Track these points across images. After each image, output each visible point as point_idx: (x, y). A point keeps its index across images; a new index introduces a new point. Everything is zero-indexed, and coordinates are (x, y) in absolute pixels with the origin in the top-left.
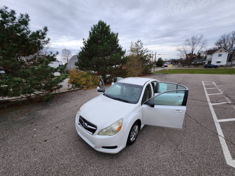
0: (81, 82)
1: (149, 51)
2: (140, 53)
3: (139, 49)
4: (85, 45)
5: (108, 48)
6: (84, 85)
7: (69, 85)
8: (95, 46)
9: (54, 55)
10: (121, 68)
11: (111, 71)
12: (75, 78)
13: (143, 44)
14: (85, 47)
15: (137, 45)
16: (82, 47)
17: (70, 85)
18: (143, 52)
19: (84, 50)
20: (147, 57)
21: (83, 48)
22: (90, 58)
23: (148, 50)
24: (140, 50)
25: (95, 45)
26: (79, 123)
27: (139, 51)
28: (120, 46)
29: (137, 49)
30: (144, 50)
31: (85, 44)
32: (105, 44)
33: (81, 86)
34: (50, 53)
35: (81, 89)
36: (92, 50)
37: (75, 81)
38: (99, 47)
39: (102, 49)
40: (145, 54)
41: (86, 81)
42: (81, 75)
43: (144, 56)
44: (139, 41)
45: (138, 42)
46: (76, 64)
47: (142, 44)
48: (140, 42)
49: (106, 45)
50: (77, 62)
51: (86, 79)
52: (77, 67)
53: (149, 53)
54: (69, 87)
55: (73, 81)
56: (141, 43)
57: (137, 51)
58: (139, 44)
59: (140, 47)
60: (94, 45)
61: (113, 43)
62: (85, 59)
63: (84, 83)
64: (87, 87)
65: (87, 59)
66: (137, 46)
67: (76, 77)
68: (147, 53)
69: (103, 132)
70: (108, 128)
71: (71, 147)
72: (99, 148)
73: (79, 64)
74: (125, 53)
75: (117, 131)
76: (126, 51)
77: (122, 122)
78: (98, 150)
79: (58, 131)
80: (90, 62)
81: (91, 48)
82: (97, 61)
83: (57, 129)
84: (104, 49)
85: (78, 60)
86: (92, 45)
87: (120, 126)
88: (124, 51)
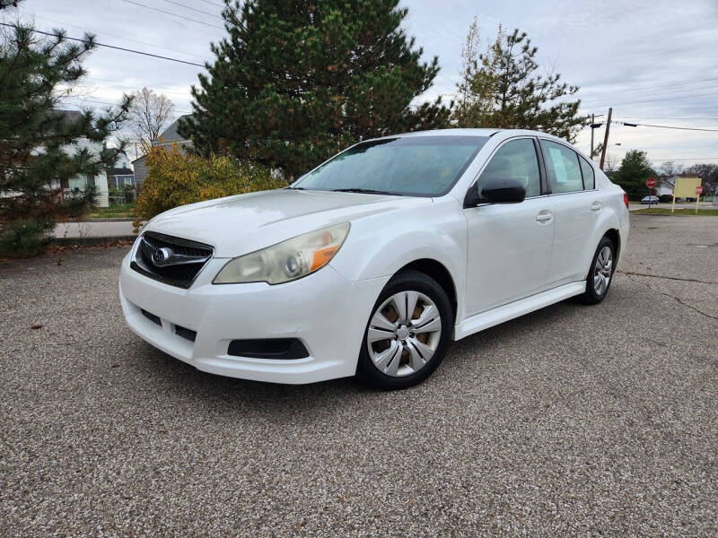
1: (567, 90)
2: (517, 100)
3: (515, 81)
4: (234, 32)
5: (344, 43)
8: (279, 31)
12: (170, 180)
13: (535, 50)
14: (230, 42)
15: (504, 58)
16: (217, 45)
18: (537, 93)
19: (227, 59)
20: (559, 120)
21: (221, 51)
23: (560, 82)
24: (520, 85)
25: (282, 23)
26: (134, 259)
27: (514, 92)
28: (408, 40)
29: (503, 76)
30: (542, 82)
31: (231, 26)
32: (331, 17)
36: (266, 53)
39: (315, 45)
40: (546, 106)
42: (203, 174)
43: (538, 113)
44: (519, 36)
45: (513, 40)
46: (185, 129)
47: (531, 49)
48: (524, 43)
49: (335, 21)
52: (189, 143)
53: (568, 99)
54: (137, 231)
55: (161, 195)
56: (526, 49)
57: (504, 90)
58: (517, 50)
59: (521, 67)
60: (276, 24)
61: (373, 18)
66: (503, 65)
67: (176, 178)
68: (558, 101)
69: (238, 273)
70: (267, 251)
71: (83, 381)
72: (213, 356)
73: (199, 128)
74: (433, 76)
75: (310, 267)
76: (439, 69)
77: (342, 237)
78: (212, 367)
79: (37, 335)
80: (252, 112)
81: (261, 41)
82: (285, 108)
83: (35, 332)
84: (325, 46)
85: (193, 104)
86: (262, 27)
87: (330, 246)
88: (429, 65)
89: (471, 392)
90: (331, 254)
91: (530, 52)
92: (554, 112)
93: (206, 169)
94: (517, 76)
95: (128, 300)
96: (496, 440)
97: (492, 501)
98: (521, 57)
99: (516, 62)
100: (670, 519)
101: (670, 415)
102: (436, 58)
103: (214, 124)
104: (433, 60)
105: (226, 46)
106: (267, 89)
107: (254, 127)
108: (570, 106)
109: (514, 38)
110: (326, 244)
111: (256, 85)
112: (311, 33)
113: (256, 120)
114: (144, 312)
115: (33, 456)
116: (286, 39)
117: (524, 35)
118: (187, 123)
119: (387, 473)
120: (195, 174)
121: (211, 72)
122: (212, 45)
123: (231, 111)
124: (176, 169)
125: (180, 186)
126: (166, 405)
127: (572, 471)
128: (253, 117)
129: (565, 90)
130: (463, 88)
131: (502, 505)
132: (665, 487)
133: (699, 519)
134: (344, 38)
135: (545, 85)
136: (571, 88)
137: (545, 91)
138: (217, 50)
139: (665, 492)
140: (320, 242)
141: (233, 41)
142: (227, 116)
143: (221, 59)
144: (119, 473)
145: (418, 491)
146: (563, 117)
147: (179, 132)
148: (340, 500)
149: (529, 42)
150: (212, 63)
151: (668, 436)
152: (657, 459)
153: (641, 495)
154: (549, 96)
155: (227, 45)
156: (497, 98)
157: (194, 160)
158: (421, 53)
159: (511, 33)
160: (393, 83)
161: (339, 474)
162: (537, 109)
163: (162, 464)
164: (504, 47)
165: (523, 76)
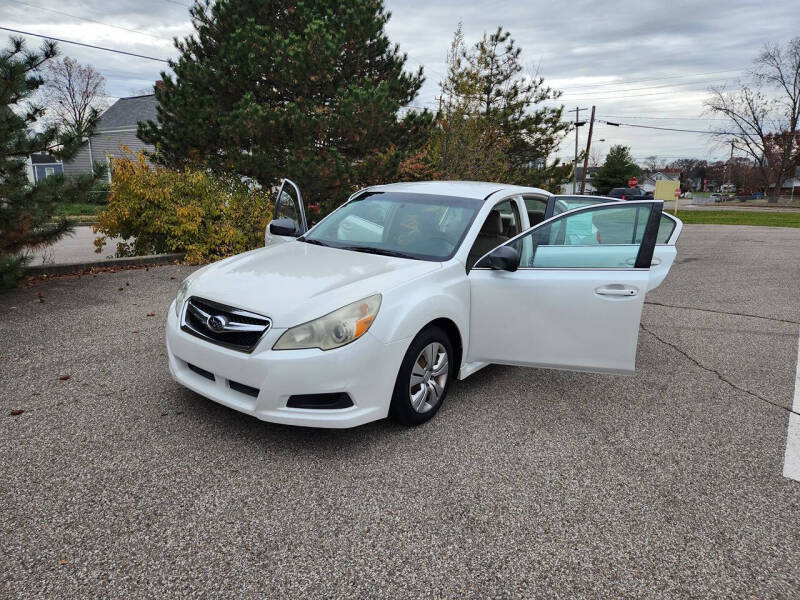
0: (174, 224)
1: (551, 94)
2: (501, 103)
3: (500, 82)
4: (203, 31)
5: (328, 53)
6: (192, 237)
7: (99, 243)
9: (32, 61)
10: (395, 165)
11: (340, 173)
12: (142, 197)
13: (519, 51)
14: (198, 40)
15: (488, 59)
16: (181, 40)
17: (108, 240)
18: (521, 97)
19: (193, 57)
20: (543, 126)
21: (185, 46)
22: (230, 98)
23: (544, 86)
24: (505, 87)
25: (259, 27)
26: (184, 323)
27: (499, 93)
28: (392, 47)
29: (487, 77)
30: (526, 84)
31: (200, 23)
32: (315, 27)
33: (175, 244)
34: (13, 49)
35: (170, 261)
36: (242, 58)
37: (139, 215)
38: (278, 43)
39: (297, 55)
40: (530, 111)
41: (200, 220)
42: (176, 189)
43: (523, 118)
44: (502, 35)
45: (497, 39)
46: (147, 134)
47: (514, 50)
48: (507, 43)
49: (319, 30)
50: (151, 123)
51: (200, 210)
52: (151, 149)
53: (551, 103)
54: (99, 251)
55: (131, 215)
56: (510, 49)
57: (488, 91)
58: (500, 50)
59: (505, 68)
61: (357, 27)
62: (202, 104)
63: (192, 227)
64: (204, 249)
65: (211, 105)
66: (487, 65)
67: (149, 194)
68: (540, 106)
69: (294, 340)
70: (318, 322)
71: (142, 430)
72: (274, 409)
73: (162, 132)
74: (418, 86)
75: (354, 334)
76: (424, 79)
77: (376, 309)
78: (271, 417)
79: (70, 387)
80: (229, 123)
81: (235, 44)
82: (265, 120)
83: (65, 382)
84: (307, 54)
85: (158, 108)
86: (239, 31)
87: (368, 316)
88: (415, 75)
89: (475, 423)
90: (368, 324)
91: (514, 53)
92: (538, 119)
93: (181, 185)
94: (501, 78)
95: (177, 358)
96: (496, 462)
97: (496, 507)
98: (505, 57)
99: (500, 63)
100: (613, 510)
101: (622, 435)
102: (421, 69)
103: (185, 133)
104: (418, 69)
105: (192, 44)
106: (246, 100)
107: (232, 138)
108: (553, 111)
109: (497, 37)
110: (364, 314)
111: (231, 91)
112: (292, 42)
113: (233, 131)
114: (192, 367)
115: (137, 499)
116: (264, 45)
117: (508, 35)
118: (148, 128)
119: (419, 492)
120: (168, 190)
121: (175, 70)
122: (176, 40)
123: (204, 119)
124: (147, 185)
125: (152, 203)
126: (226, 449)
127: (550, 482)
128: (230, 128)
129: (548, 94)
130: (445, 88)
131: (503, 508)
132: (612, 489)
133: (632, 509)
134: (328, 48)
135: (529, 89)
136: (555, 93)
137: (529, 94)
138: (182, 46)
139: (612, 492)
140: (358, 312)
141: (201, 38)
142: (200, 125)
143: (187, 56)
144: (215, 505)
145: (444, 503)
146: (547, 122)
147: (139, 137)
148: (390, 513)
149: (512, 42)
150: (176, 60)
151: (618, 451)
152: (609, 469)
153: (596, 495)
154: (533, 100)
155: (194, 43)
156: (481, 99)
157: (165, 173)
158: (405, 59)
159: (495, 33)
160: (380, 98)
161: (384, 495)
162: (522, 112)
163: (247, 497)
164: (488, 47)
165: (507, 77)
